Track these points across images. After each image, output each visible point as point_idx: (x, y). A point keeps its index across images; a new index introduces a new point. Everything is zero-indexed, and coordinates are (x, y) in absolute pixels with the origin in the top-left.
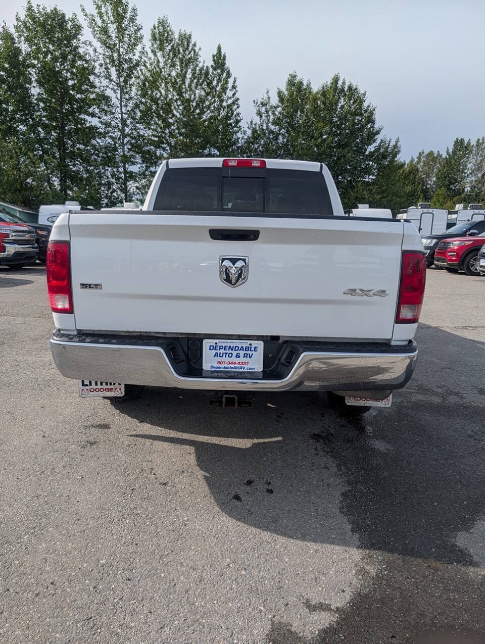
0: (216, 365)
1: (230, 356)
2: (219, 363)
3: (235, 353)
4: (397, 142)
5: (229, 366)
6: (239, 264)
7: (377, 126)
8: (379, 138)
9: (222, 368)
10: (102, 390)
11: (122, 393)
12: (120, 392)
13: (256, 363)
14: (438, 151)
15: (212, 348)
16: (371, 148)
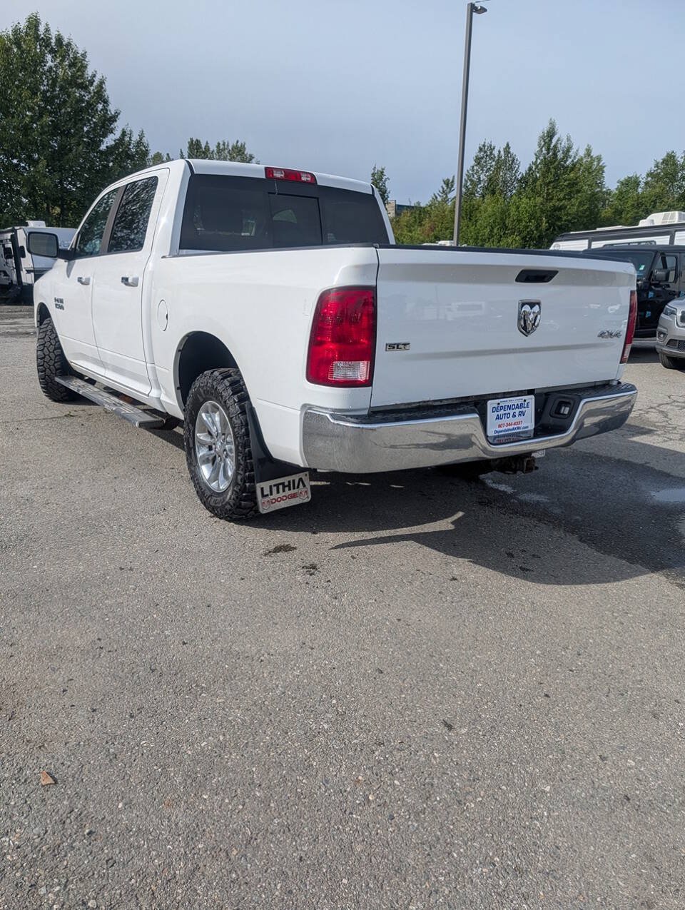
0: (498, 429)
1: (507, 416)
2: (500, 426)
3: (511, 412)
4: (141, 136)
5: (509, 427)
6: (536, 308)
7: (112, 109)
8: (119, 126)
9: (504, 431)
10: (285, 498)
11: (308, 497)
12: (306, 496)
13: (528, 422)
14: (168, 154)
15: (495, 409)
16: (109, 141)
